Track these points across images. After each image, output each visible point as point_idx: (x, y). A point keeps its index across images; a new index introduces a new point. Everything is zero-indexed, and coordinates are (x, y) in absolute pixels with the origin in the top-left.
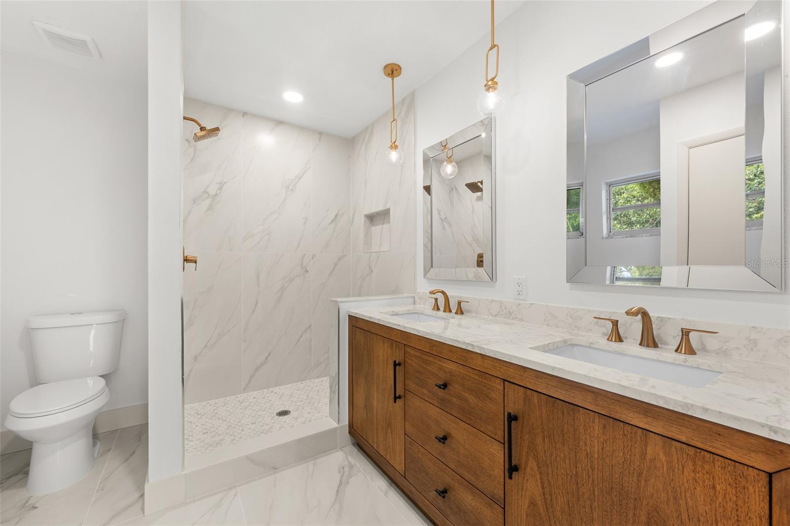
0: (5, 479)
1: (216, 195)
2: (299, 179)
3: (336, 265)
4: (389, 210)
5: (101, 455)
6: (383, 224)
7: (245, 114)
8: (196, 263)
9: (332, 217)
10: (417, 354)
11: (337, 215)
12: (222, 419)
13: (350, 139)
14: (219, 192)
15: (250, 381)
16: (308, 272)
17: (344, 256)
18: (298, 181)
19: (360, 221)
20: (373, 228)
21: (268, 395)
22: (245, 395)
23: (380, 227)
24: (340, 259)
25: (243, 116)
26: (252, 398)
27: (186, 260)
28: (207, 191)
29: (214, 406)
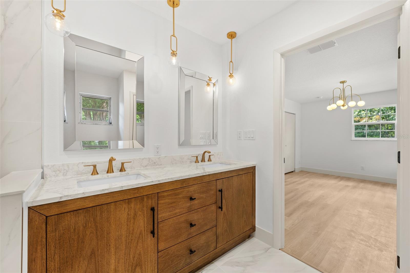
10: (171, 193)
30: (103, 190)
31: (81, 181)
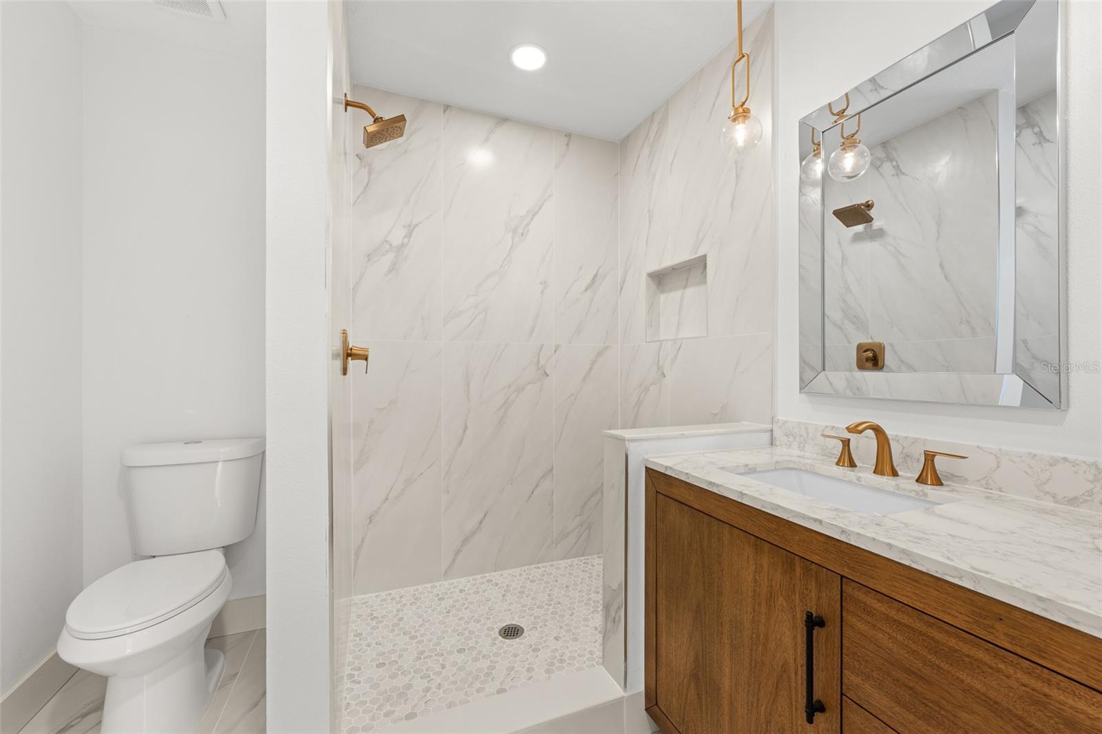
0: (78, 717)
1: (403, 246)
2: (534, 215)
3: (594, 363)
4: (704, 258)
5: (220, 688)
6: (685, 287)
7: (447, 108)
8: (366, 359)
9: (588, 280)
11: (596, 276)
12: (411, 633)
13: (618, 143)
14: (406, 241)
15: (454, 561)
16: (547, 375)
17: (607, 347)
18: (532, 219)
19: (640, 286)
20: (662, 297)
21: (483, 587)
22: (446, 583)
23: (678, 293)
24: (600, 354)
25: (445, 111)
26: (458, 590)
27: (349, 354)
28: (388, 239)
29: (397, 603)
30: (711, 483)
31: (801, 470)
